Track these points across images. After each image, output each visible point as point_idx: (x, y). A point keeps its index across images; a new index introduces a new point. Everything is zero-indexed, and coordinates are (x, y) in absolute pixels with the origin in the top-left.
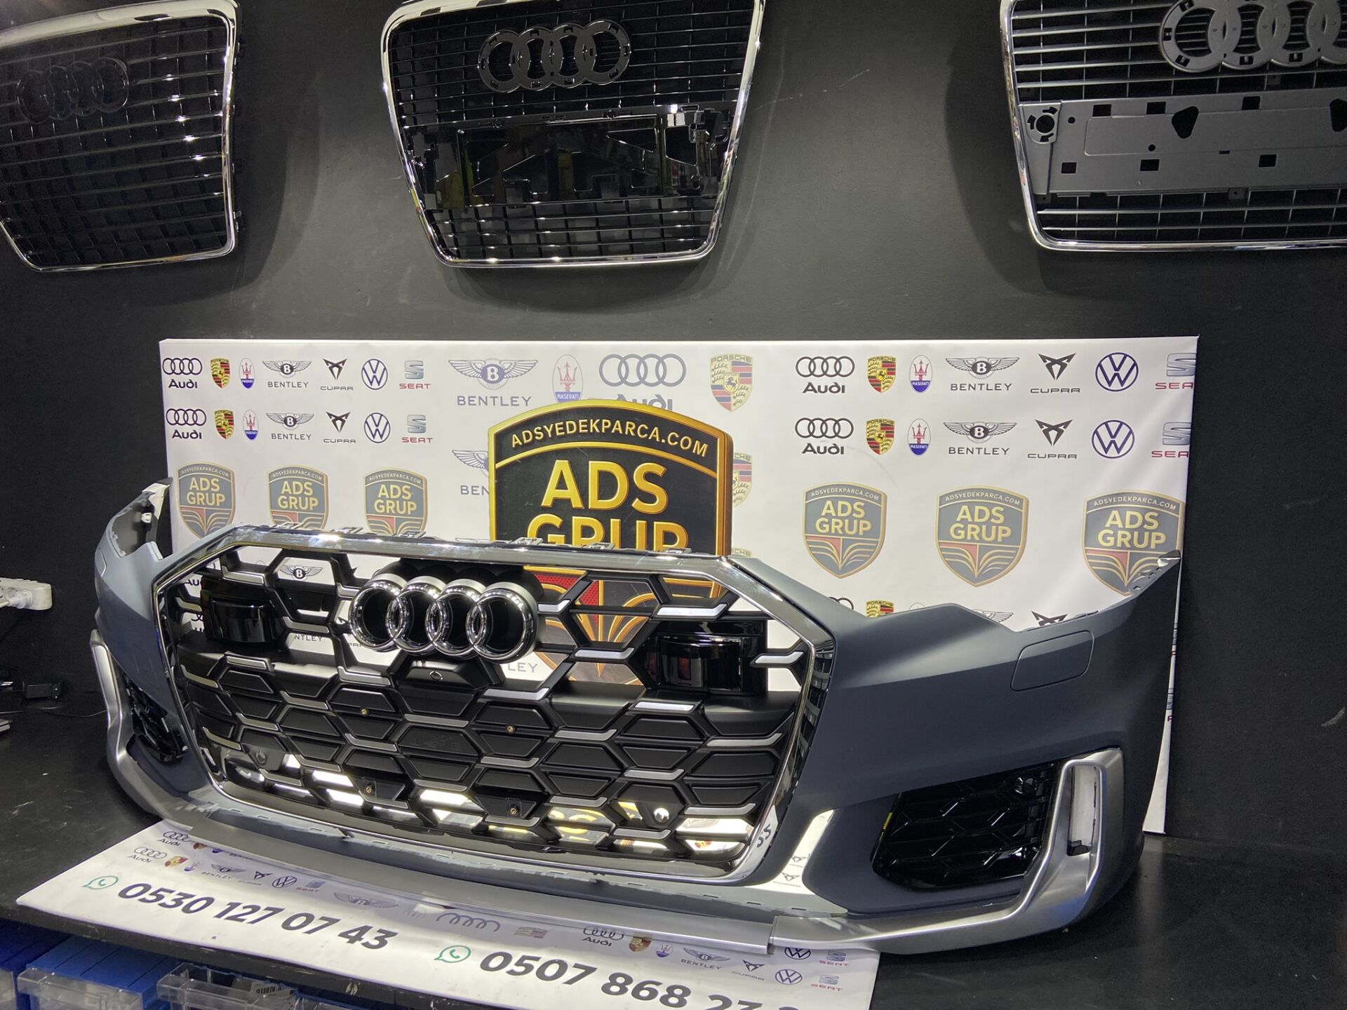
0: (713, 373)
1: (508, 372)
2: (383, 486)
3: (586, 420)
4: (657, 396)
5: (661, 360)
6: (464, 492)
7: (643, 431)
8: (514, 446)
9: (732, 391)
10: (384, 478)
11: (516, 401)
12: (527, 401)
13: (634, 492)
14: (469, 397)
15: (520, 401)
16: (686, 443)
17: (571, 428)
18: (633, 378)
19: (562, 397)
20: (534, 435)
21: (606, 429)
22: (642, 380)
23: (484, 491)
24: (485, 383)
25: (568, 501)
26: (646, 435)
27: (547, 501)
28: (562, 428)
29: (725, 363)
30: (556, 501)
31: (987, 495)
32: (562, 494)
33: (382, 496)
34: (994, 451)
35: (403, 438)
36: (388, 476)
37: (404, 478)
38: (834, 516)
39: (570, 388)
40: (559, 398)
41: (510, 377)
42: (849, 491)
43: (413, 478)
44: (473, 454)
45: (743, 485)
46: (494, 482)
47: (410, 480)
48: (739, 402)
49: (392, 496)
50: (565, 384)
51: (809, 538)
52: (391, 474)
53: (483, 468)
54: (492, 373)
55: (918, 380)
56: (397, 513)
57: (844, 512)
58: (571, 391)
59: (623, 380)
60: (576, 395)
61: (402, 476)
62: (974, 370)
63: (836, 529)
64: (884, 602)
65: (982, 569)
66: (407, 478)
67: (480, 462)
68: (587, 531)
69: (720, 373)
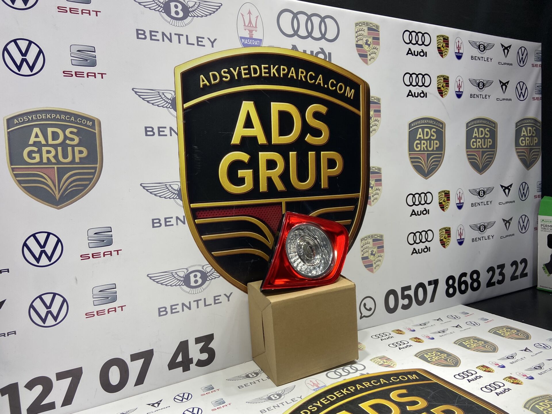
0: (357, 35)
1: (193, 11)
2: (36, 130)
3: (268, 65)
5: (323, 19)
6: (149, 133)
7: (311, 78)
8: (201, 86)
9: (368, 49)
10: (37, 120)
11: (202, 42)
12: (212, 43)
13: (306, 128)
14: (151, 32)
15: (206, 42)
16: (341, 89)
17: (255, 72)
18: (303, 32)
19: (246, 42)
20: (221, 77)
21: (283, 74)
22: (310, 35)
23: (172, 131)
24: (169, 19)
25: (254, 139)
26: (314, 81)
27: (236, 140)
28: (247, 71)
29: (364, 28)
30: (244, 139)
31: (483, 121)
32: (249, 132)
33: (35, 142)
34: (485, 97)
35: (64, 72)
36: (43, 118)
37: (67, 119)
38: (422, 139)
39: (253, 34)
40: (243, 43)
41: (195, 16)
42: (429, 122)
43: (81, 119)
44: (158, 92)
45: (376, 120)
46: (182, 123)
47: (76, 121)
48: (373, 58)
49: (50, 142)
50: (248, 30)
51: (411, 155)
52: (48, 115)
53: (169, 107)
54: (177, 10)
55: (458, 52)
56: (59, 162)
57: (427, 136)
58: (253, 38)
59: (296, 33)
60: (258, 41)
61: (63, 117)
62: (479, 48)
63: (423, 147)
64: (446, 191)
65: (482, 165)
66: (71, 119)
67: (165, 101)
68: (271, 165)
69: (361, 35)
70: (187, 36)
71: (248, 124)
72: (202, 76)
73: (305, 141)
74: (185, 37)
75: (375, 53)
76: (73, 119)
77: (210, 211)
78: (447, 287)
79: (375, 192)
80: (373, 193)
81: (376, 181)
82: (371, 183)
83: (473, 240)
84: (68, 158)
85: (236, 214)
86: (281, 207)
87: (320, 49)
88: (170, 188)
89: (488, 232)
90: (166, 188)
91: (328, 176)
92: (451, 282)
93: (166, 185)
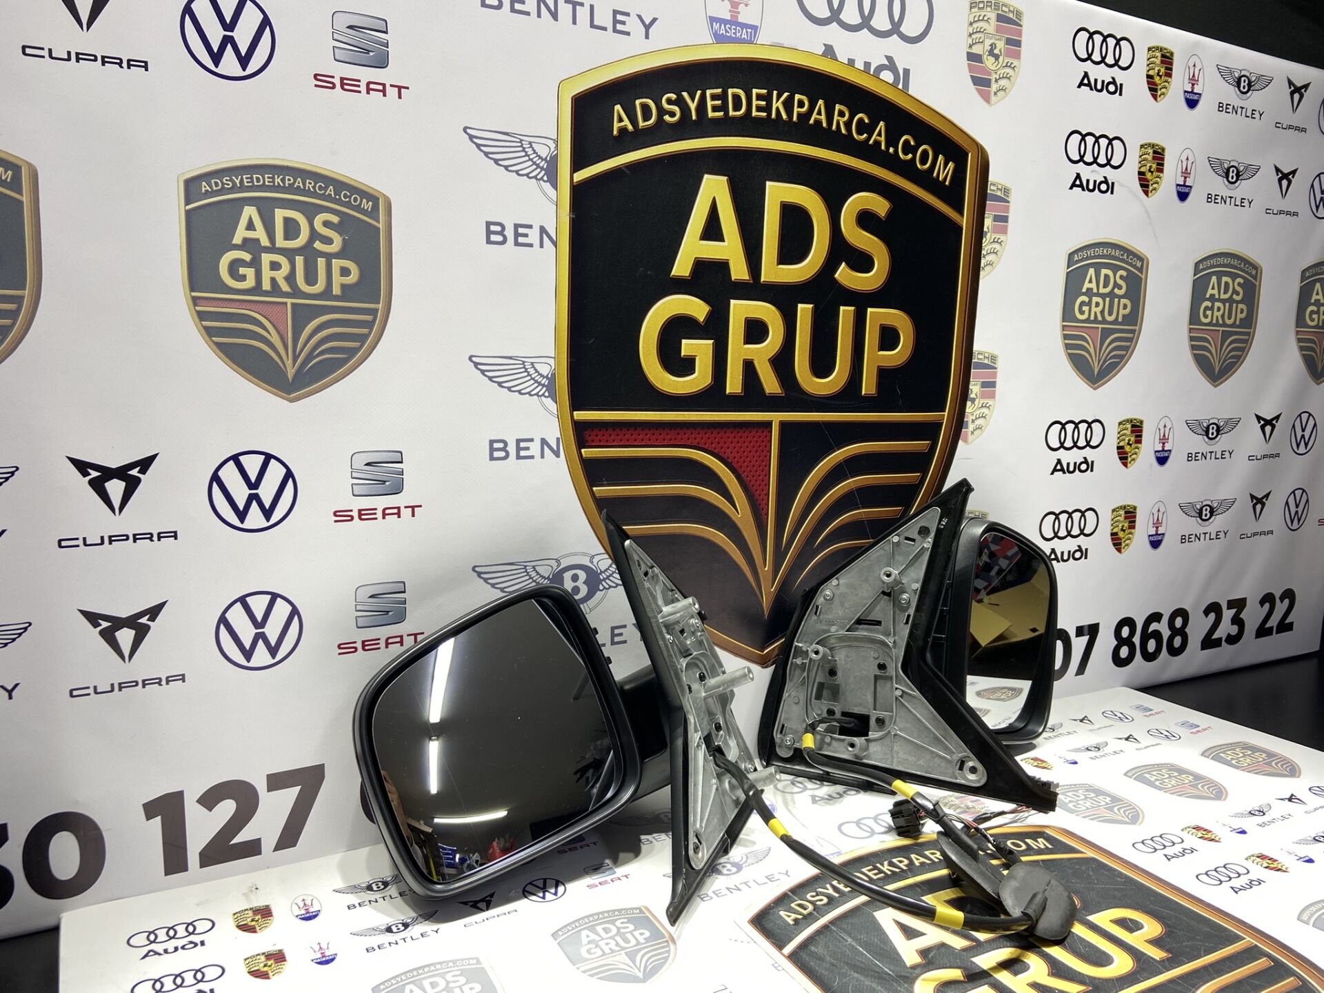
0: (971, 30)
2: (250, 212)
3: (765, 91)
4: (887, 57)
6: (494, 238)
7: (861, 128)
8: (616, 132)
9: (993, 68)
10: (252, 188)
11: (624, 23)
12: (647, 27)
13: (840, 250)
15: (633, 25)
16: (924, 160)
17: (737, 106)
18: (851, 15)
19: (722, 31)
20: (661, 112)
21: (799, 115)
22: (865, 22)
23: (545, 237)
25: (724, 266)
26: (865, 135)
27: (682, 267)
28: (719, 102)
29: (988, 17)
30: (701, 266)
31: (1233, 261)
32: (712, 251)
33: (245, 240)
34: (1242, 202)
35: (316, 76)
36: (267, 183)
37: (318, 191)
38: (1095, 293)
39: (739, 13)
40: (716, 32)
42: (1113, 253)
43: (348, 194)
44: (519, 140)
45: (996, 240)
46: (568, 217)
47: (337, 197)
48: (1002, 89)
49: (281, 242)
50: (730, 2)
51: (1065, 328)
52: (278, 178)
53: (542, 179)
55: (1190, 90)
56: (296, 292)
57: (1104, 287)
58: (739, 21)
59: (836, 16)
60: (748, 30)
61: (310, 186)
62: (1238, 85)
63: (1096, 313)
64: (1135, 420)
65: (1221, 362)
66: (328, 191)
67: (534, 163)
68: (755, 331)
69: (979, 32)
70: (592, 7)
71: (712, 231)
72: (618, 107)
73: (835, 281)
74: (587, 8)
75: (1009, 78)
76: (332, 193)
77: (614, 430)
78: (1116, 643)
79: (978, 412)
80: (975, 414)
81: (984, 385)
82: (972, 392)
83: (1183, 539)
84: (317, 283)
85: (671, 443)
86: (769, 432)
87: (886, 61)
88: (532, 371)
89: (1218, 522)
90: (523, 370)
91: (878, 367)
92: (1125, 632)
93: (524, 362)
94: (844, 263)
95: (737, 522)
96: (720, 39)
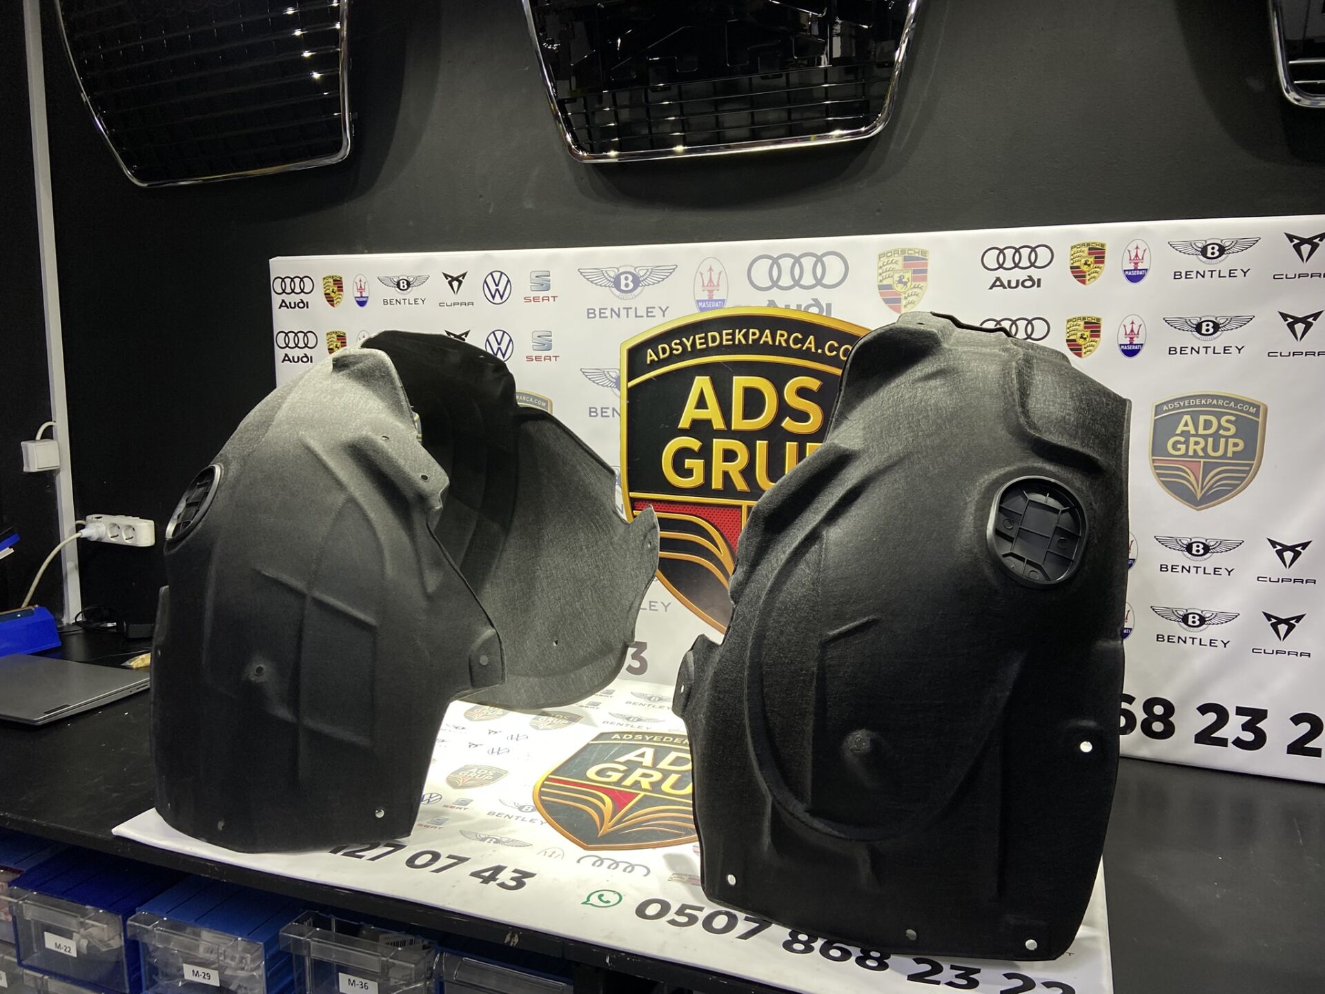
0: (880, 271)
1: (644, 280)
3: (731, 331)
4: (813, 299)
5: (819, 259)
6: (592, 414)
7: (796, 341)
8: (648, 362)
9: (903, 290)
12: (664, 312)
13: (784, 410)
14: (601, 309)
15: (657, 312)
17: (714, 340)
18: (786, 281)
19: (704, 306)
20: (671, 349)
21: (753, 340)
22: (797, 283)
23: (615, 412)
24: (618, 293)
25: (708, 422)
26: (800, 345)
27: (684, 423)
28: (703, 341)
29: (896, 259)
30: (696, 423)
31: (1215, 402)
32: (702, 414)
34: (1226, 350)
37: (527, 400)
39: (713, 295)
40: (700, 307)
41: (646, 285)
43: (536, 401)
44: (603, 372)
46: (626, 403)
48: (912, 302)
50: (708, 291)
53: (613, 387)
54: (626, 282)
55: (1132, 269)
58: (714, 298)
59: (775, 284)
60: (719, 302)
61: (523, 399)
62: (1204, 254)
65: (1205, 491)
67: (610, 380)
68: (729, 456)
69: (889, 270)
70: (636, 309)
71: (702, 404)
72: (650, 351)
73: (782, 427)
74: (634, 309)
75: (917, 295)
76: (531, 401)
83: (1160, 638)
85: (681, 512)
86: (741, 511)
87: (812, 302)
94: (788, 418)
95: (720, 558)
96: (702, 310)
